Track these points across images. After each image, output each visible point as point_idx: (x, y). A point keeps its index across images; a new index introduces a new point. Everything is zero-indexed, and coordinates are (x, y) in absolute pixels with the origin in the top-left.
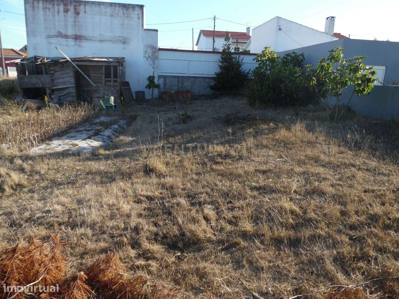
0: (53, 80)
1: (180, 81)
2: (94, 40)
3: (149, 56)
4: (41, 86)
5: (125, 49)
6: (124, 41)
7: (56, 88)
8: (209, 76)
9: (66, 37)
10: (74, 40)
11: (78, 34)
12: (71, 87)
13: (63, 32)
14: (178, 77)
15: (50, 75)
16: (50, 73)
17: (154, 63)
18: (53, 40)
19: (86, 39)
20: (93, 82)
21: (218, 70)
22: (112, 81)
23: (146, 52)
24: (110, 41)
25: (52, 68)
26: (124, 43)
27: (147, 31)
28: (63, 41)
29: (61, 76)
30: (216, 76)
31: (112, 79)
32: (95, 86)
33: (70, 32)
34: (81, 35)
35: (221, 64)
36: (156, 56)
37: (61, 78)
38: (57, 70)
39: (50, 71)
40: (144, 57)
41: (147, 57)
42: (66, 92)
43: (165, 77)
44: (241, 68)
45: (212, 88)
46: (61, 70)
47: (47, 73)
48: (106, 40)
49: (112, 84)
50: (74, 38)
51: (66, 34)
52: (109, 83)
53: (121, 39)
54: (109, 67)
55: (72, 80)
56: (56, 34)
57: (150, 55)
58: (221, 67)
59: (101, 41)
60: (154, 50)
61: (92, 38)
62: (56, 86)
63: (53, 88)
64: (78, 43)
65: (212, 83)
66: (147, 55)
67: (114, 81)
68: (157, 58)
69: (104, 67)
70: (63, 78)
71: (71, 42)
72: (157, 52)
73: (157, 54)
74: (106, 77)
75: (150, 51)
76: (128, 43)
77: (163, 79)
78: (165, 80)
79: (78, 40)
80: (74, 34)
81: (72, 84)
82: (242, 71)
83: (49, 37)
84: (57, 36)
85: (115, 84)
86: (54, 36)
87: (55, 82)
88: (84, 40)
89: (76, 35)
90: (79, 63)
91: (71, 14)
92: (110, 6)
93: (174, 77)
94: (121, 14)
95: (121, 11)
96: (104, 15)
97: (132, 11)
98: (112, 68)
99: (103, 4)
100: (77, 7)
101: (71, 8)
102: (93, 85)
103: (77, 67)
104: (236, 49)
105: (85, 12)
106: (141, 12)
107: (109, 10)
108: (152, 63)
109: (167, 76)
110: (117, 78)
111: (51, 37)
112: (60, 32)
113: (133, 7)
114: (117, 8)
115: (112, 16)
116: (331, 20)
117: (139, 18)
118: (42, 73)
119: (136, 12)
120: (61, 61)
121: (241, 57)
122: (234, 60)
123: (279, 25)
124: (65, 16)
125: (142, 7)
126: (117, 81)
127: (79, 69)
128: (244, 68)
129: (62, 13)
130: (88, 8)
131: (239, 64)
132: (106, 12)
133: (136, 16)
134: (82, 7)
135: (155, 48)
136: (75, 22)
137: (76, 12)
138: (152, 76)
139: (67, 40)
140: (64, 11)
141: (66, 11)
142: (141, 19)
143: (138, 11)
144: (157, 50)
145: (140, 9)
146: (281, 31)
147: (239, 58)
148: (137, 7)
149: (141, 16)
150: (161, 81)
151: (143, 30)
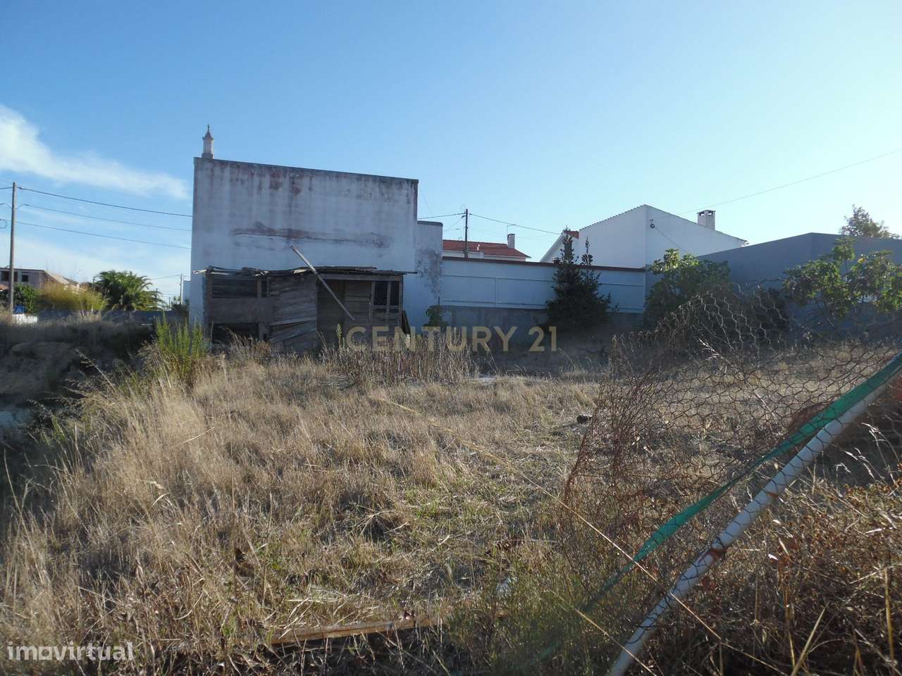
0: (275, 308)
1: (482, 316)
2: (324, 240)
3: (426, 270)
4: (250, 319)
5: (380, 255)
6: (381, 243)
7: (278, 323)
8: (535, 307)
9: (271, 232)
10: (285, 238)
11: (293, 227)
12: (309, 321)
13: (266, 223)
14: (480, 309)
15: (273, 297)
16: (272, 295)
17: (434, 283)
18: (244, 239)
19: (308, 238)
20: (350, 312)
21: (553, 297)
22: (388, 310)
23: (419, 262)
24: (355, 241)
25: (277, 286)
26: (380, 245)
27: (423, 226)
28: (264, 240)
29: (293, 301)
30: (548, 308)
31: (388, 307)
32: (353, 319)
33: (279, 225)
34: (300, 231)
35: (557, 286)
36: (439, 270)
37: (291, 305)
38: (287, 289)
41: (422, 272)
42: (298, 332)
43: (455, 309)
44: (596, 292)
46: (294, 290)
47: (264, 296)
48: (347, 240)
49: (386, 315)
50: (286, 235)
51: (272, 228)
52: (381, 315)
53: (375, 238)
54: (385, 283)
55: (312, 308)
56: (252, 227)
57: (427, 267)
58: (558, 291)
59: (338, 241)
60: (435, 258)
61: (320, 237)
62: (280, 319)
63: (274, 324)
64: (292, 244)
66: (421, 269)
67: (391, 311)
68: (440, 274)
69: (373, 285)
70: (295, 303)
71: (280, 243)
72: (441, 263)
73: (441, 266)
74: (375, 304)
75: (427, 260)
76: (388, 247)
77: (450, 314)
78: (454, 316)
79: (293, 239)
80: (286, 227)
81: (312, 316)
82: (598, 296)
83: (237, 232)
84: (253, 232)
85: (393, 316)
86: (248, 230)
87: (280, 312)
88: (305, 240)
89: (290, 230)
90: (329, 277)
91: (283, 192)
92: (358, 179)
93: (471, 309)
94: (378, 195)
95: (377, 190)
96: (346, 196)
97: (397, 189)
98: (389, 286)
99: (345, 177)
100: (296, 180)
101: (285, 181)
102: (349, 318)
103: (325, 284)
104: (587, 258)
105: (310, 189)
106: (414, 191)
107: (354, 187)
108: (430, 282)
109: (458, 308)
110: (397, 304)
111: (241, 233)
112: (260, 223)
113: (400, 182)
114: (370, 184)
115: (359, 197)
116: (708, 217)
117: (409, 202)
118: (255, 295)
119: (404, 192)
120: (296, 272)
121: (596, 273)
122: (584, 278)
123: (650, 218)
124: (272, 195)
125: (414, 183)
126: (396, 311)
127: (327, 287)
128: (601, 292)
129: (266, 190)
130: (316, 181)
131: (593, 286)
132: (349, 191)
133: (404, 198)
134: (306, 181)
135: (437, 256)
136: (290, 206)
137: (293, 188)
138: (436, 306)
139: (272, 239)
140: (271, 187)
141: (275, 186)
142: (412, 205)
143: (407, 190)
144: (440, 259)
145: (412, 186)
146: (654, 229)
147: (592, 274)
148: (406, 183)
149: (412, 199)
150: (447, 317)
151: (416, 224)
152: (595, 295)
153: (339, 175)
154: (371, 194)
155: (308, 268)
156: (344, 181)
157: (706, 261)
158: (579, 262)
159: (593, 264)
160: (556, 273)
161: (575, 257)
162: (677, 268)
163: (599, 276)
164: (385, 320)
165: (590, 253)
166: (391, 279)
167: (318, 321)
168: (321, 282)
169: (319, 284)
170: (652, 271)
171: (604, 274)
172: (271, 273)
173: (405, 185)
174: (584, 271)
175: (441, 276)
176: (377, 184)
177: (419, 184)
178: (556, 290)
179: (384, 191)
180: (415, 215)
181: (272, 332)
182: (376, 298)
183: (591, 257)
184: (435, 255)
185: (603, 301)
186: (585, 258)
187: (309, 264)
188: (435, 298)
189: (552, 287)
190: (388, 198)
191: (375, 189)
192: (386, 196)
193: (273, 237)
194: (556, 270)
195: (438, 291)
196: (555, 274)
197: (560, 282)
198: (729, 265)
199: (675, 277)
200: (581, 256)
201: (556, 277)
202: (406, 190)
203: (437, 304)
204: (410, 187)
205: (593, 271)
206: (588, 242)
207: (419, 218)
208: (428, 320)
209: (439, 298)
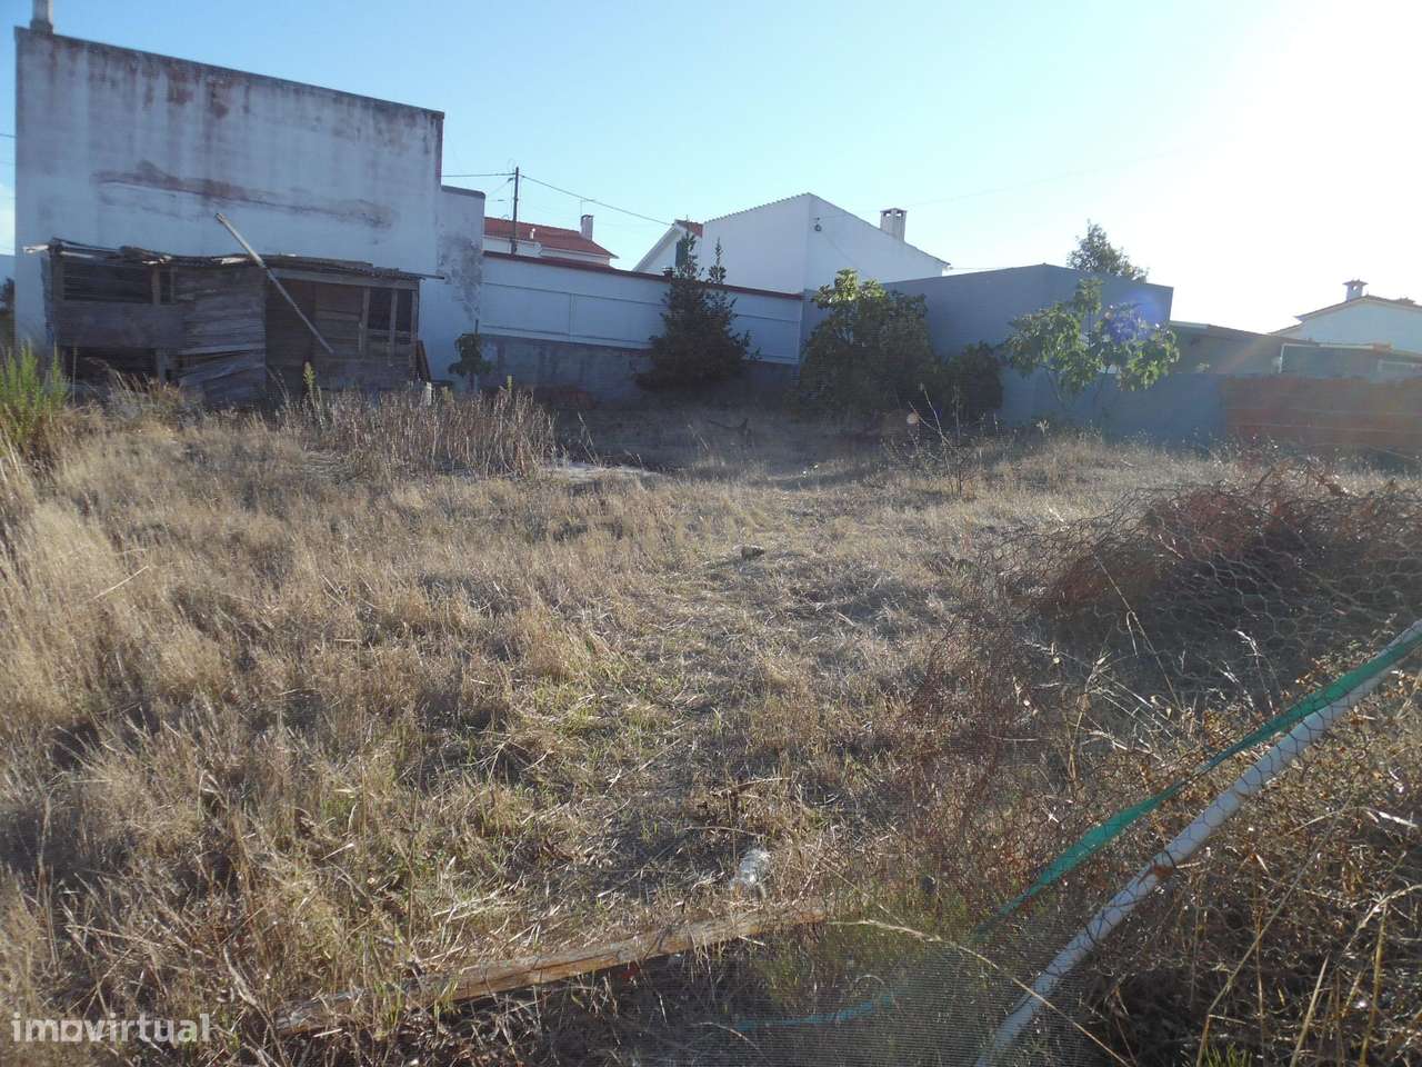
0: (187, 325)
1: (548, 355)
2: (274, 205)
3: (455, 274)
4: (139, 341)
5: (376, 243)
6: (377, 219)
7: (193, 351)
8: (632, 346)
9: (172, 183)
10: (199, 197)
11: (215, 178)
12: (251, 351)
13: (161, 165)
14: (543, 343)
15: (180, 305)
16: (180, 301)
17: (469, 296)
18: (120, 191)
19: (244, 199)
20: (326, 339)
21: (660, 331)
22: (392, 339)
23: (445, 257)
24: (330, 212)
25: (190, 284)
26: (376, 222)
27: (451, 195)
28: (159, 197)
29: (219, 314)
30: (652, 347)
31: (392, 333)
32: (331, 351)
33: (188, 170)
34: (228, 186)
35: (668, 313)
36: (477, 274)
37: (218, 319)
38: (209, 291)
39: (179, 292)
41: (447, 275)
42: (232, 367)
43: (502, 342)
44: (727, 327)
45: (641, 382)
46: (221, 294)
47: (165, 299)
48: (315, 210)
49: (389, 348)
50: (201, 190)
51: (173, 174)
52: (379, 346)
53: (366, 209)
54: (388, 292)
55: (258, 327)
56: (134, 170)
57: (456, 268)
58: (669, 322)
59: (296, 209)
60: (470, 253)
61: (265, 198)
62: (197, 344)
63: (186, 352)
64: (215, 207)
65: (644, 366)
66: (447, 269)
67: (398, 340)
68: (478, 280)
69: (367, 294)
70: (225, 318)
71: (189, 204)
72: (480, 262)
73: (481, 267)
74: (370, 326)
75: (456, 254)
76: (390, 226)
77: (495, 348)
78: (500, 352)
79: (215, 200)
80: (201, 176)
81: (258, 342)
82: (731, 334)
83: (105, 177)
84: (137, 179)
85: (402, 348)
86: (126, 175)
87: (195, 332)
88: (239, 202)
89: (208, 182)
91: (194, 109)
92: (335, 100)
93: (530, 342)
94: (371, 132)
95: (371, 122)
96: (314, 129)
97: (406, 125)
98: (395, 298)
99: (312, 94)
100: (219, 91)
101: (198, 91)
102: (323, 348)
103: (279, 286)
104: (718, 271)
105: (246, 109)
106: (436, 133)
107: (329, 114)
108: (462, 293)
109: (507, 338)
110: (408, 329)
111: (114, 181)
112: (152, 166)
113: (411, 114)
114: (357, 112)
115: (338, 133)
116: (895, 218)
117: (427, 152)
118: (148, 298)
119: (419, 132)
120: (225, 261)
121: (730, 297)
122: (711, 304)
123: (814, 216)
124: (170, 112)
125: (437, 118)
126: (406, 341)
127: (284, 292)
128: (737, 327)
129: (161, 104)
130: (258, 99)
131: (724, 316)
132: (319, 119)
133: (418, 144)
134: (236, 94)
135: (476, 249)
136: (208, 137)
137: (212, 104)
138: (472, 335)
139: (174, 196)
140: (170, 99)
141: (178, 98)
142: (433, 155)
143: (426, 128)
144: (480, 255)
145: (432, 123)
146: (818, 234)
147: (724, 299)
148: (423, 117)
149: (433, 145)
150: (488, 354)
151: (440, 190)
152: (727, 332)
153: (300, 90)
154: (359, 130)
155: (248, 256)
156: (309, 102)
157: (894, 292)
158: (705, 276)
159: (726, 282)
160: (669, 292)
161: (698, 269)
162: (854, 301)
163: (733, 302)
164: (385, 354)
165: (723, 264)
166: (396, 285)
167: (267, 351)
168: (272, 282)
169: (270, 286)
170: (815, 303)
171: (742, 299)
172: (177, 259)
173: (420, 120)
174: (713, 293)
175: (480, 284)
176: (371, 112)
177: (445, 121)
178: (666, 319)
179: (383, 126)
180: (438, 175)
181: (181, 366)
182: (371, 316)
183: (723, 270)
184: (472, 247)
185: (738, 342)
186: (713, 271)
187: (249, 248)
188: (470, 318)
189: (661, 314)
190: (390, 141)
191: (368, 122)
192: (387, 136)
193: (176, 193)
194: (666, 288)
195: (476, 309)
196: (665, 294)
197: (673, 307)
198: (926, 302)
199: (850, 314)
200: (707, 268)
201: (667, 299)
202: (422, 129)
203: (473, 332)
204: (429, 125)
205: (726, 293)
206: (718, 246)
207: (445, 182)
208: (458, 358)
209: (477, 321)
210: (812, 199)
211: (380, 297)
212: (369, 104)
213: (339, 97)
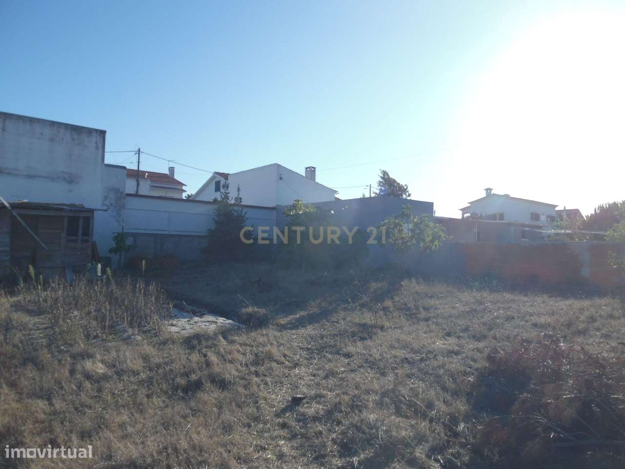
1: (158, 241)
2: (16, 175)
3: (111, 204)
5: (71, 191)
6: (71, 180)
8: (199, 234)
14: (155, 236)
17: (119, 214)
20: (44, 243)
21: (213, 226)
22: (79, 241)
23: (106, 197)
24: (47, 178)
26: (71, 182)
27: (109, 168)
30: (209, 234)
31: (80, 238)
35: (217, 219)
36: (122, 204)
40: (103, 204)
41: (108, 206)
43: (135, 236)
45: (204, 251)
48: (39, 177)
53: (66, 176)
57: (112, 202)
58: (217, 222)
59: (29, 176)
60: (119, 195)
65: (205, 244)
66: (107, 203)
67: (82, 241)
68: (123, 207)
69: (66, 220)
72: (124, 198)
73: (125, 201)
74: (67, 235)
75: (112, 196)
76: (78, 183)
77: (132, 239)
78: (135, 241)
85: (84, 245)
90: (22, 211)
93: (149, 235)
94: (69, 140)
95: (69, 136)
96: (39, 139)
97: (87, 137)
99: (38, 122)
104: (239, 199)
105: (4, 130)
106: (102, 139)
107: (47, 131)
108: (115, 213)
109: (137, 234)
113: (90, 131)
114: (62, 131)
115: (52, 140)
116: (311, 171)
117: (97, 148)
119: (93, 140)
121: (245, 210)
122: (236, 214)
123: (279, 173)
125: (103, 133)
128: (248, 224)
130: (9, 125)
131: (242, 219)
132: (42, 134)
133: (93, 145)
135: (122, 193)
138: (121, 233)
142: (100, 150)
143: (97, 138)
144: (124, 196)
145: (100, 135)
146: (282, 181)
147: (241, 211)
148: (95, 132)
149: (100, 146)
150: (129, 241)
151: (104, 166)
153: (32, 120)
154: (63, 139)
156: (37, 126)
158: (233, 202)
159: (242, 203)
161: (230, 198)
162: (302, 213)
163: (246, 213)
165: (240, 196)
166: (82, 215)
171: (251, 211)
173: (94, 134)
174: (236, 208)
175: (124, 209)
176: (69, 131)
177: (106, 134)
178: (215, 221)
179: (75, 137)
180: (103, 159)
183: (241, 198)
186: (236, 199)
188: (120, 226)
189: (213, 219)
190: (79, 144)
191: (67, 135)
192: (77, 142)
195: (122, 221)
196: (215, 210)
197: (218, 215)
200: (234, 198)
201: (215, 212)
202: (94, 138)
203: (121, 231)
204: (99, 136)
205: (242, 209)
206: (239, 188)
207: (106, 162)
208: (113, 245)
209: (123, 227)
210: (278, 166)
211: (73, 221)
212: (67, 126)
213: (53, 124)
